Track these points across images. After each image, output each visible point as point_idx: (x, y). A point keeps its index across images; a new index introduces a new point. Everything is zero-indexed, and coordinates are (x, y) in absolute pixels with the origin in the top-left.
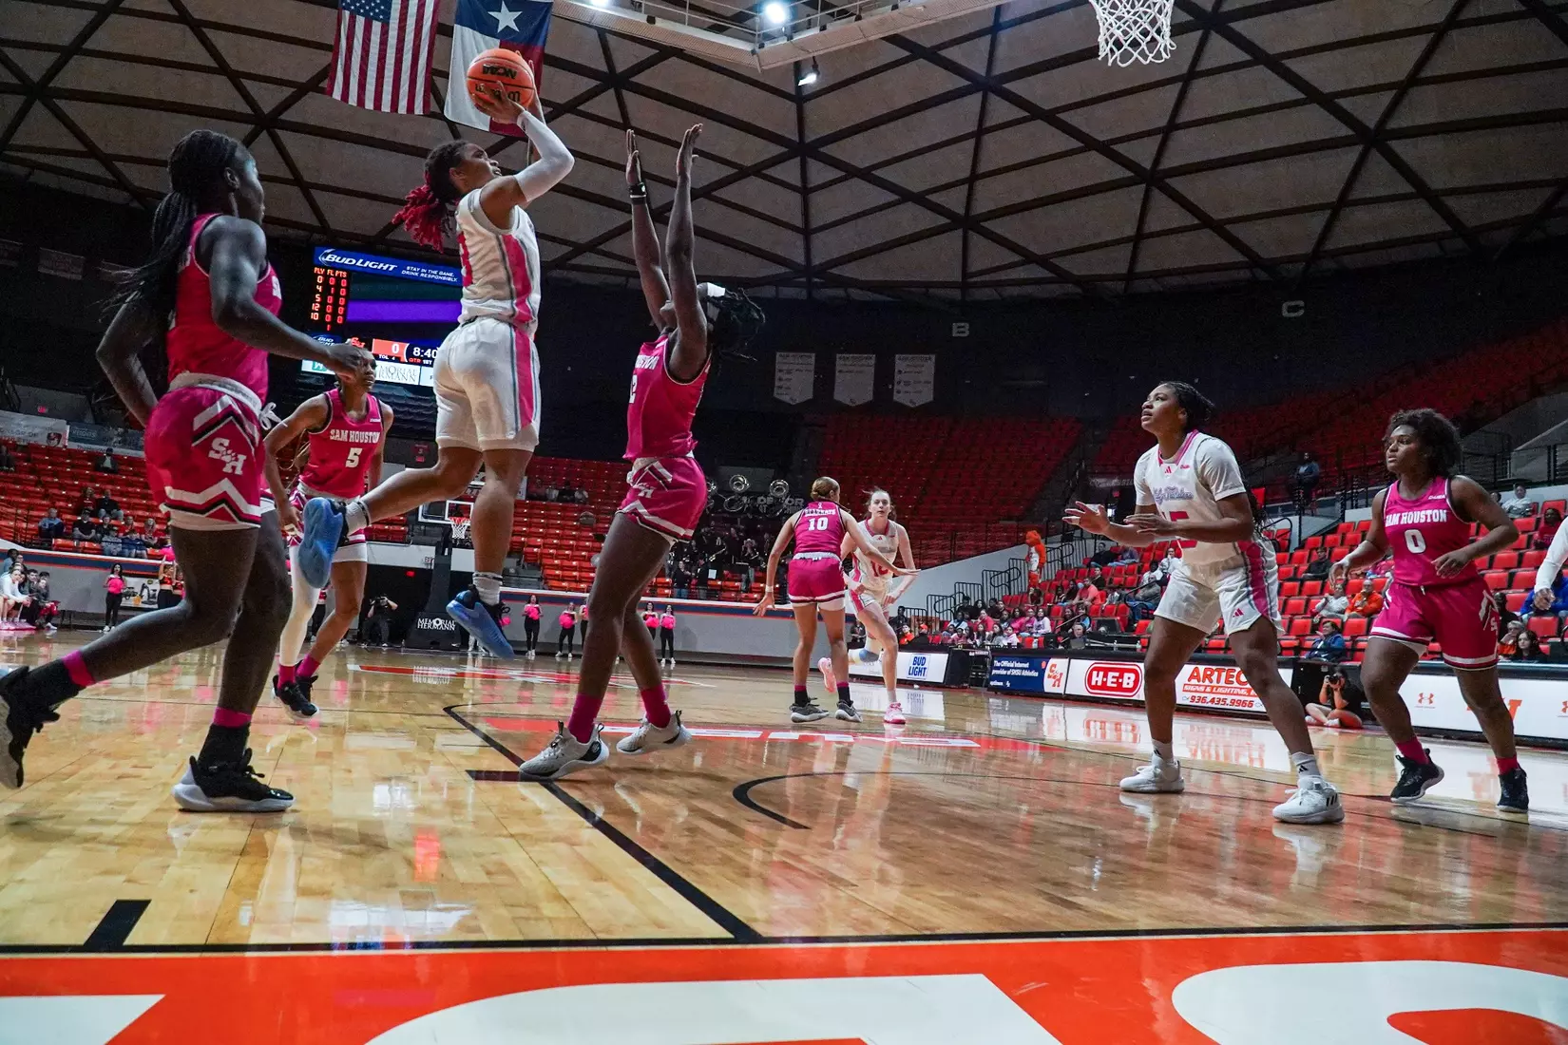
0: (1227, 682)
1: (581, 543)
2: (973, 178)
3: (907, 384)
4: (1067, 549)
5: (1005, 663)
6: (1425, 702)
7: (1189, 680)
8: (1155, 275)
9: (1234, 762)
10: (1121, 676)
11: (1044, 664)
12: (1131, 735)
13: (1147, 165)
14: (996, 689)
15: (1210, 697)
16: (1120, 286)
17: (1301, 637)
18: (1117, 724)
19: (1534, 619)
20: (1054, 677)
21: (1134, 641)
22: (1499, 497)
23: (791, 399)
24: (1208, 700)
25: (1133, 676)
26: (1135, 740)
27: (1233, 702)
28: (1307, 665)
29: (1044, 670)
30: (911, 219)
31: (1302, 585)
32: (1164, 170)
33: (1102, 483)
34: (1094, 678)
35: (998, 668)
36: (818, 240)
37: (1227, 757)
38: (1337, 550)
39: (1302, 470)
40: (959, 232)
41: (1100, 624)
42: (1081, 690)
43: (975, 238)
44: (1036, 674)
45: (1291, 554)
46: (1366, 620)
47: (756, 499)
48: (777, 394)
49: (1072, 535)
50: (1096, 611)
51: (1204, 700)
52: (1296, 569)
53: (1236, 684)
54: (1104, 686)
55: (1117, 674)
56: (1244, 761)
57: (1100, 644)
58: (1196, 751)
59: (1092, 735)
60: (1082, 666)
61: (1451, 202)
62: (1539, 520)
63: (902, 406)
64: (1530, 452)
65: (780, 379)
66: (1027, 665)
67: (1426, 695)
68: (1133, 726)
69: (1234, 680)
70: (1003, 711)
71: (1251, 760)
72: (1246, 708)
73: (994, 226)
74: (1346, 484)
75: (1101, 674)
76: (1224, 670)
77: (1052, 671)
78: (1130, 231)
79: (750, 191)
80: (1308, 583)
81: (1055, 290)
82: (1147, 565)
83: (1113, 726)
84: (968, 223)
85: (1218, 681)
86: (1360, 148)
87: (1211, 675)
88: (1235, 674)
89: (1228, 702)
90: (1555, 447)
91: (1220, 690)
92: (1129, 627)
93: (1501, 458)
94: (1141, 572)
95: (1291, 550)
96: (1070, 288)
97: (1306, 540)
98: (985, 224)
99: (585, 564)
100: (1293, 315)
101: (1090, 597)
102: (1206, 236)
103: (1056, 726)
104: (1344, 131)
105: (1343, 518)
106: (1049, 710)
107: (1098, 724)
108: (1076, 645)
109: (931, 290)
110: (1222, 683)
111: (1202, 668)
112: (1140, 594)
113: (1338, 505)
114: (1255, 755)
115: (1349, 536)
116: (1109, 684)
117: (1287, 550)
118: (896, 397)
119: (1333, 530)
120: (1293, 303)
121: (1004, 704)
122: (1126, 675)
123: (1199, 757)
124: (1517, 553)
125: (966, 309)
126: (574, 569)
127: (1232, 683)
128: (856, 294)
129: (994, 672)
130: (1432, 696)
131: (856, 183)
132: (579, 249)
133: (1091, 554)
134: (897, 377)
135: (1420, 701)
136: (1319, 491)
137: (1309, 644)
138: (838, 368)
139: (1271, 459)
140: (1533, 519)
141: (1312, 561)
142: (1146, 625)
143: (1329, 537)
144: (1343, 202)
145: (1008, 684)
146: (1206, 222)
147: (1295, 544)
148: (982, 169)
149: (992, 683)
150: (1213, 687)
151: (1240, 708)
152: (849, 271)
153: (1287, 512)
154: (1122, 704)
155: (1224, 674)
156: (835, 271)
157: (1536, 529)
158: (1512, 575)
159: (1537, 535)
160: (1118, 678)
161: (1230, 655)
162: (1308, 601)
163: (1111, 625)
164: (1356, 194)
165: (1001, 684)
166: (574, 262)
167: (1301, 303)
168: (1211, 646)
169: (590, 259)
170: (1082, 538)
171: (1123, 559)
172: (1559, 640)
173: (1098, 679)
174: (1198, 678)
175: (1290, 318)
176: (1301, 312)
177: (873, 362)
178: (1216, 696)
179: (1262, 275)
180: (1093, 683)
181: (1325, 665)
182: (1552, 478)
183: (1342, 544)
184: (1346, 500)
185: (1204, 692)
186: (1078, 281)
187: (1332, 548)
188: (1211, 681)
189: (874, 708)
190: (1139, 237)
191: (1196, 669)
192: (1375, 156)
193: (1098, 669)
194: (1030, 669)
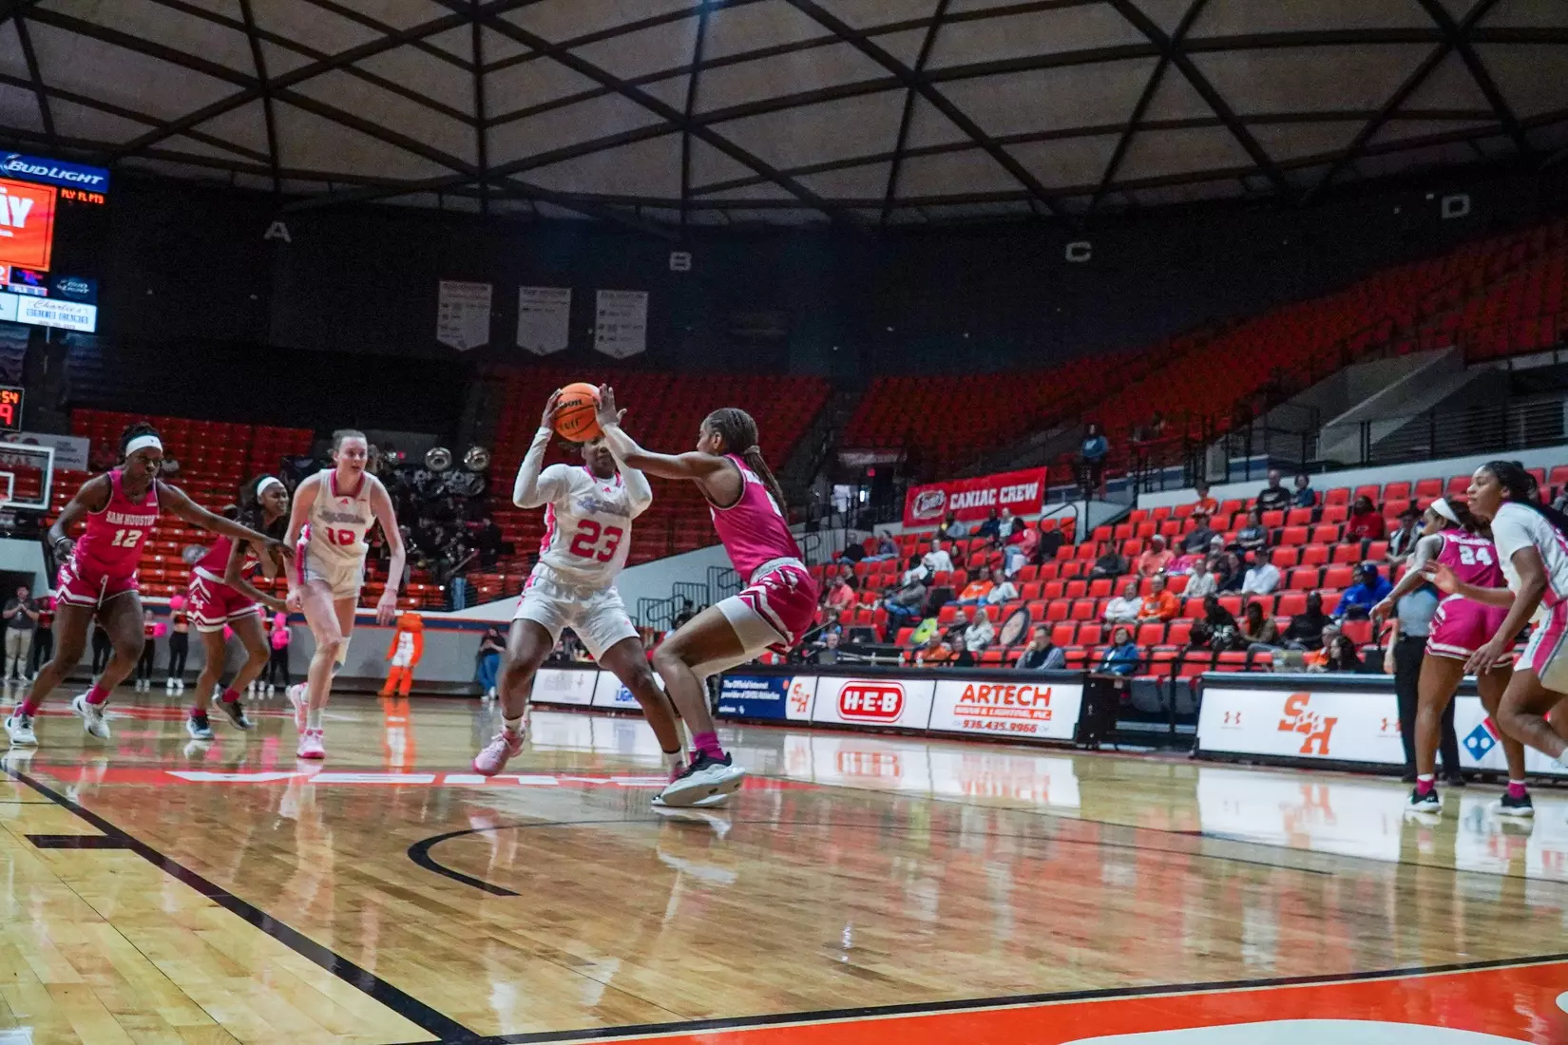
0: (1007, 702)
1: (168, 531)
2: (698, 66)
3: (613, 328)
4: (812, 541)
5: (738, 684)
6: (1232, 722)
7: (962, 700)
8: (920, 203)
9: (1013, 795)
10: (881, 698)
11: (785, 684)
12: (891, 768)
13: (911, 64)
14: (727, 717)
15: (986, 721)
16: (874, 214)
17: (1089, 647)
18: (875, 755)
19: (1348, 623)
20: (799, 700)
21: (896, 653)
22: (1307, 481)
23: (461, 343)
24: (984, 724)
25: (894, 697)
26: (897, 772)
27: (1013, 726)
28: (1097, 680)
29: (786, 691)
30: (618, 115)
31: (1090, 584)
32: (934, 71)
33: (853, 459)
34: (848, 701)
35: (730, 690)
36: (494, 134)
37: (1005, 789)
38: (1129, 543)
39: (1090, 445)
40: (679, 136)
41: (853, 634)
42: (834, 716)
43: (699, 145)
44: (776, 697)
45: (1077, 549)
46: (1162, 626)
47: (412, 474)
48: (441, 336)
49: (817, 523)
50: (848, 618)
51: (979, 724)
52: (1083, 566)
53: (1016, 705)
54: (860, 711)
55: (875, 695)
56: (1026, 795)
57: (853, 658)
58: (970, 785)
59: (845, 768)
60: (834, 685)
61: (1255, 131)
62: (1350, 508)
63: (603, 356)
64: (1344, 428)
65: (445, 317)
66: (765, 686)
67: (1233, 714)
68: (895, 759)
69: (1014, 699)
70: (735, 744)
71: (1034, 794)
72: (1029, 734)
73: (726, 130)
74: (1139, 464)
75: (857, 694)
76: (1002, 688)
77: (796, 692)
78: (890, 145)
79: (404, 64)
80: (1097, 582)
81: (798, 216)
82: (907, 561)
83: (870, 757)
84: (690, 125)
85: (996, 701)
86: (1154, 60)
87: (988, 693)
88: (1015, 692)
89: (1008, 726)
90: (1369, 423)
91: (997, 712)
92: (888, 637)
93: (1309, 436)
94: (901, 569)
95: (1077, 543)
96: (819, 215)
97: (1093, 530)
98: (713, 127)
99: (174, 560)
100: (1079, 259)
101: (845, 602)
102: (981, 157)
103: (801, 759)
104: (1139, 38)
105: (1135, 504)
106: (792, 741)
107: (853, 756)
108: (825, 660)
109: (646, 210)
110: (1001, 703)
111: (977, 685)
112: (901, 597)
113: (1130, 489)
114: (1039, 788)
115: (1143, 525)
116: (866, 708)
117: (1072, 542)
118: (600, 346)
119: (1124, 519)
120: (1080, 245)
121: (736, 736)
122: (887, 696)
123: (973, 792)
124: (1327, 548)
125: (688, 236)
126: (158, 566)
127: (1012, 703)
128: (546, 209)
129: (724, 695)
130: (1239, 714)
131: (546, 63)
132: (166, 129)
133: (841, 548)
134: (600, 320)
135: (1226, 721)
136: (1108, 473)
137: (1099, 654)
138: (522, 305)
139: (1056, 432)
140: (1344, 508)
141: (1101, 556)
142: (910, 633)
143: (1121, 527)
144: (1136, 125)
145: (742, 710)
146: (979, 139)
147: (1081, 535)
148: (709, 55)
149: (722, 709)
150: (989, 709)
151: (1022, 733)
152: (535, 178)
153: (1071, 497)
154: (880, 732)
155: (1002, 693)
156: (518, 177)
157: (1348, 519)
158: (1323, 573)
159: (1348, 525)
160: (876, 700)
161: (1008, 669)
162: (1097, 604)
163: (866, 634)
164: (1149, 116)
165: (732, 710)
166: (155, 146)
167: (1087, 245)
168: (985, 658)
169: (178, 144)
170: (830, 527)
171: (879, 553)
172: (1375, 648)
173: (852, 701)
174: (972, 697)
175: (1077, 263)
176: (1088, 256)
177: (567, 298)
178: (995, 720)
179: (1045, 210)
180: (847, 707)
181: (1119, 679)
182: (1365, 460)
183: (1135, 536)
184: (1138, 483)
185: (979, 715)
186: (828, 205)
187: (1123, 540)
188: (987, 701)
189: (571, 741)
190: (898, 156)
191: (970, 688)
192: (1173, 69)
193: (852, 689)
194: (769, 690)
